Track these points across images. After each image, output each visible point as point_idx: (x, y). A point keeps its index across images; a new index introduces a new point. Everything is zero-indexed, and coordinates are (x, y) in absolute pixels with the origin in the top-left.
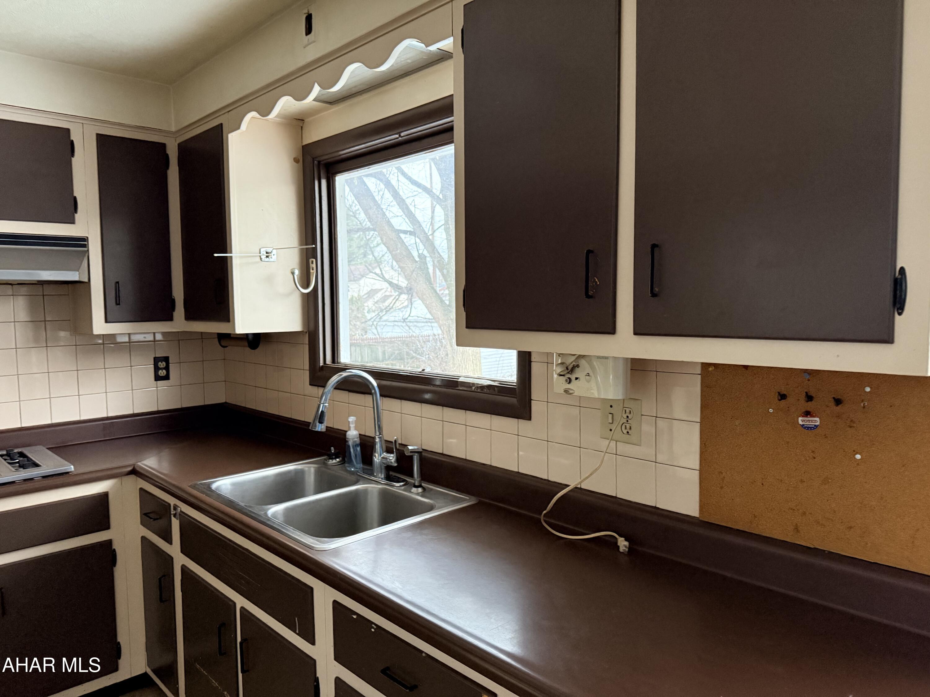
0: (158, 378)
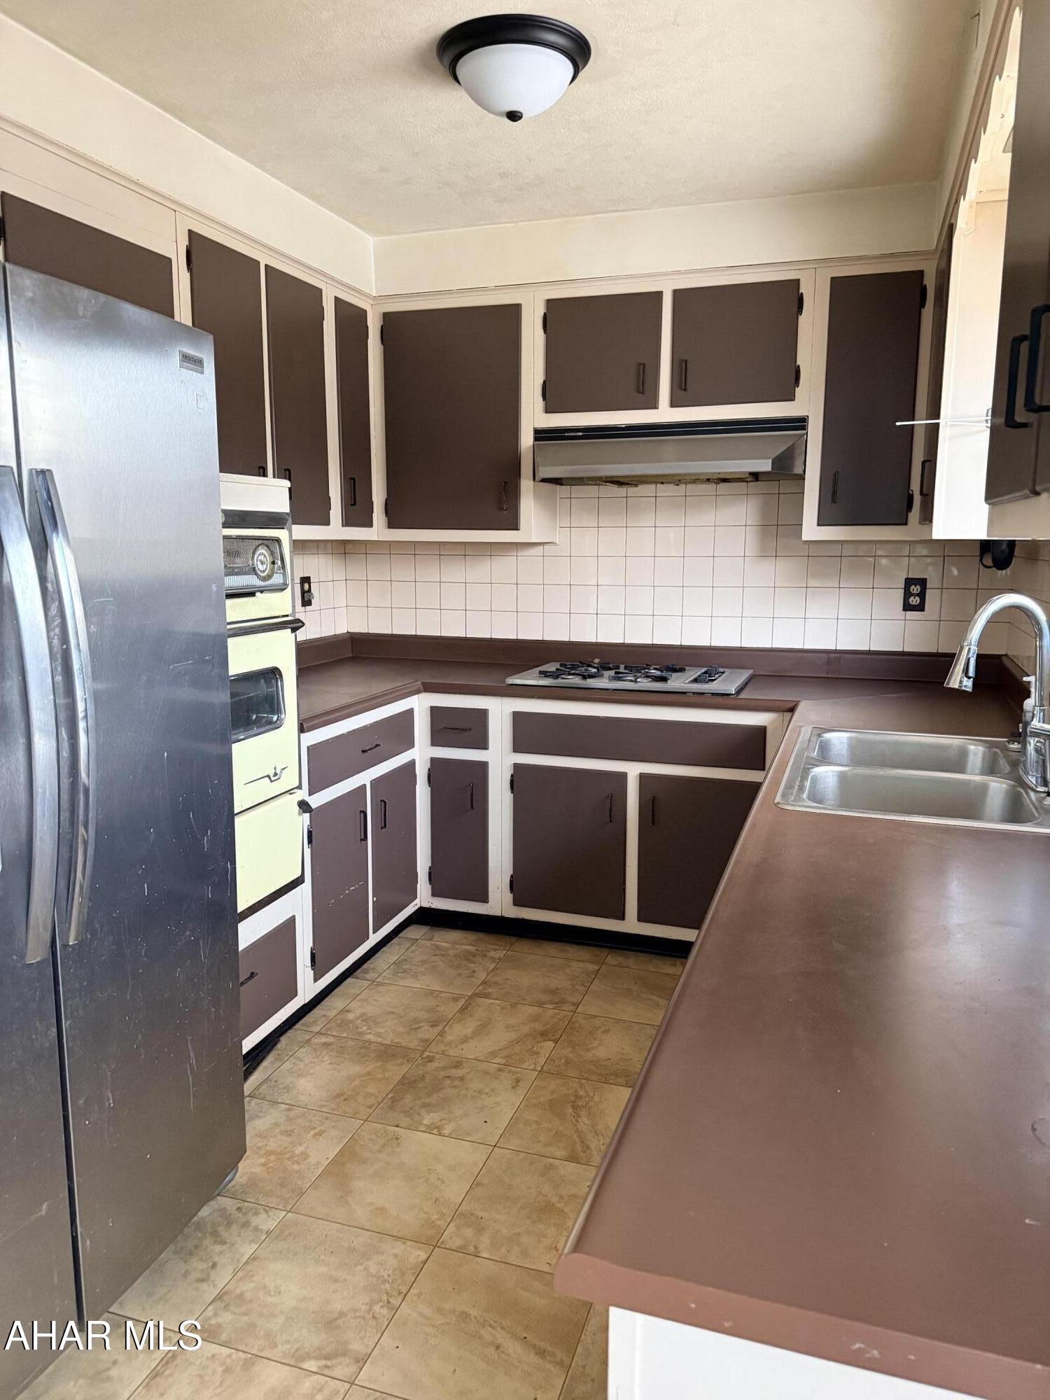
0: (907, 607)
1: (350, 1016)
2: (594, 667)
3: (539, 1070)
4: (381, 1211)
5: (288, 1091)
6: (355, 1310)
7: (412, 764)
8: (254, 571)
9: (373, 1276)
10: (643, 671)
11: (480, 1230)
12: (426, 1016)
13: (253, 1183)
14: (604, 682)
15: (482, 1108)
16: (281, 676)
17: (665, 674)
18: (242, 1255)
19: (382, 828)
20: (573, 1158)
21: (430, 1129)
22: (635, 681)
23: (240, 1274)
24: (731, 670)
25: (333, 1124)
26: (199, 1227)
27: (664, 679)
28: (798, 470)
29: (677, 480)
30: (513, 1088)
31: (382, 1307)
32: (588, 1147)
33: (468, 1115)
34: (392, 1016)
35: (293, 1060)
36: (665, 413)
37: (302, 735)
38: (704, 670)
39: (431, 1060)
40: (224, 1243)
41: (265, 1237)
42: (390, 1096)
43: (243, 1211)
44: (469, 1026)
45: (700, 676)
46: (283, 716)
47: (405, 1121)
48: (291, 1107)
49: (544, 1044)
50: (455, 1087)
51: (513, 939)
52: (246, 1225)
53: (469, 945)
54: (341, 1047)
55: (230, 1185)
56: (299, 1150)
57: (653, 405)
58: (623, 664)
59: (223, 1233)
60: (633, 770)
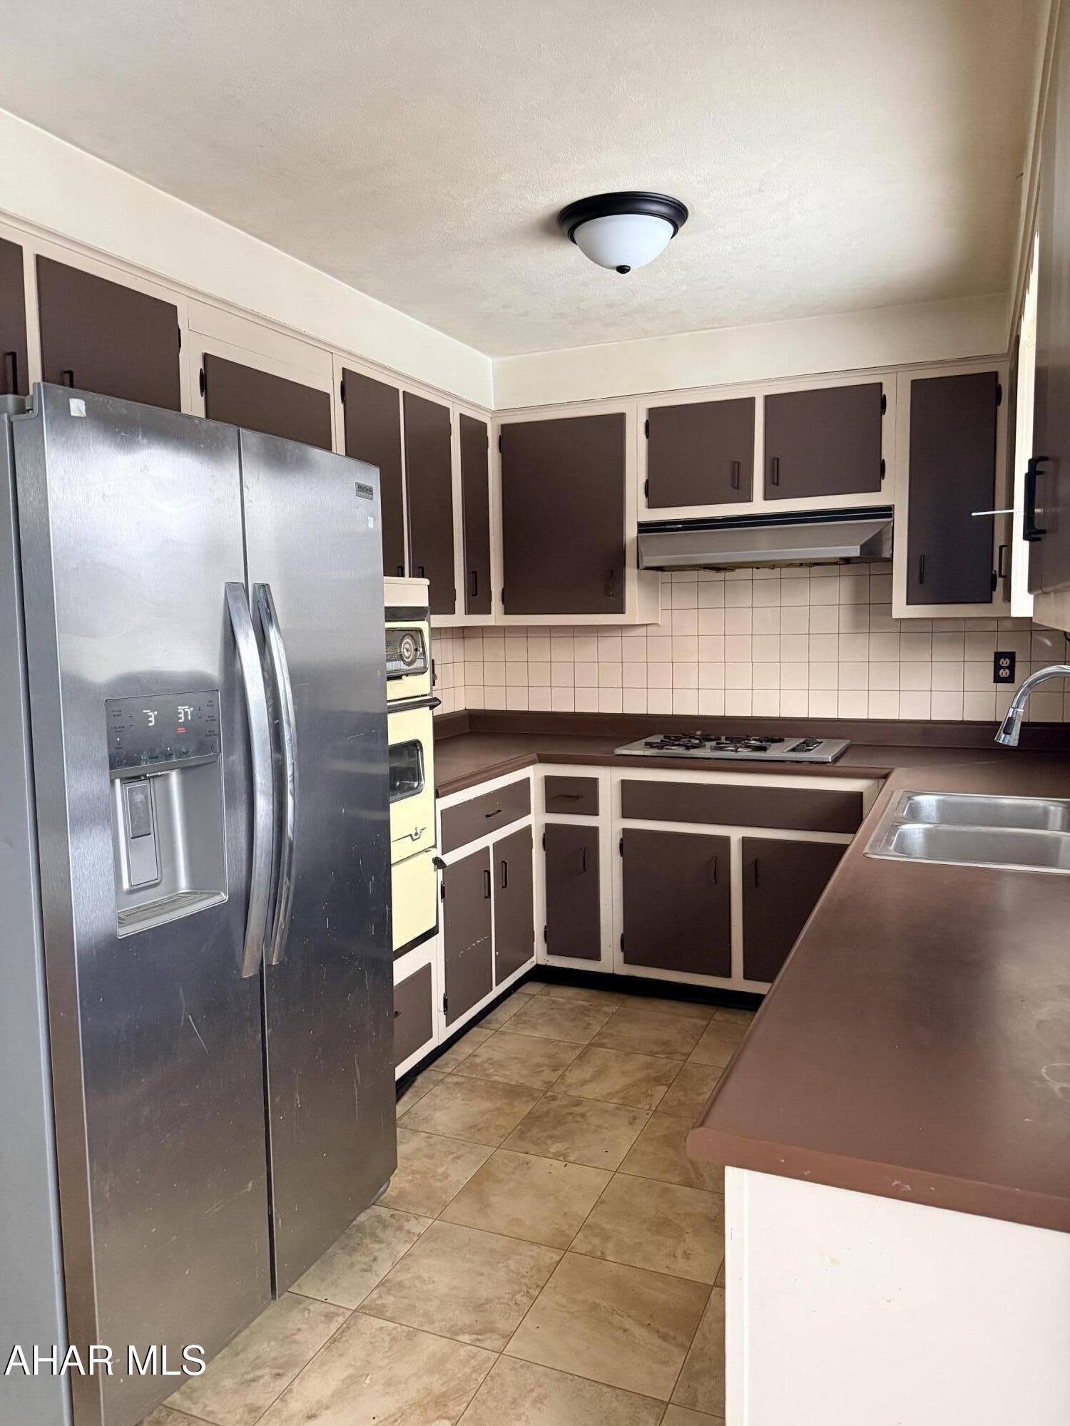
0: (995, 680)
1: (478, 1060)
2: (697, 739)
3: (654, 1109)
4: (517, 1222)
5: (427, 1122)
6: (499, 1298)
7: (529, 829)
8: (401, 658)
9: (513, 1272)
10: (743, 742)
11: (606, 1238)
12: (547, 1061)
13: (402, 1195)
14: (706, 752)
15: (603, 1140)
16: (421, 747)
17: (764, 744)
18: (398, 1253)
19: (503, 887)
20: (687, 1183)
21: (556, 1156)
22: (736, 751)
23: (398, 1267)
24: (828, 740)
25: (469, 1150)
26: (360, 1229)
27: (764, 749)
28: (886, 554)
29: (772, 565)
30: (631, 1124)
31: (522, 1296)
32: (702, 1176)
33: (590, 1146)
34: (517, 1061)
35: (430, 1096)
36: (759, 505)
37: (437, 800)
38: (802, 740)
39: (554, 1098)
40: (382, 1242)
41: (416, 1238)
42: (519, 1128)
43: (396, 1218)
44: (587, 1072)
45: (798, 746)
46: (423, 782)
47: (533, 1149)
48: (431, 1135)
49: (658, 1088)
50: (577, 1122)
51: (625, 996)
52: (400, 1228)
53: (583, 1000)
54: (472, 1086)
55: (382, 1197)
56: (441, 1170)
57: (748, 498)
58: (723, 735)
59: (380, 1234)
60: (736, 834)
